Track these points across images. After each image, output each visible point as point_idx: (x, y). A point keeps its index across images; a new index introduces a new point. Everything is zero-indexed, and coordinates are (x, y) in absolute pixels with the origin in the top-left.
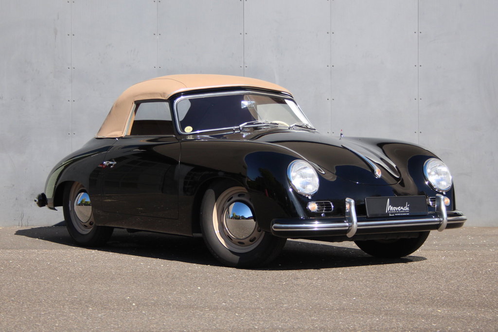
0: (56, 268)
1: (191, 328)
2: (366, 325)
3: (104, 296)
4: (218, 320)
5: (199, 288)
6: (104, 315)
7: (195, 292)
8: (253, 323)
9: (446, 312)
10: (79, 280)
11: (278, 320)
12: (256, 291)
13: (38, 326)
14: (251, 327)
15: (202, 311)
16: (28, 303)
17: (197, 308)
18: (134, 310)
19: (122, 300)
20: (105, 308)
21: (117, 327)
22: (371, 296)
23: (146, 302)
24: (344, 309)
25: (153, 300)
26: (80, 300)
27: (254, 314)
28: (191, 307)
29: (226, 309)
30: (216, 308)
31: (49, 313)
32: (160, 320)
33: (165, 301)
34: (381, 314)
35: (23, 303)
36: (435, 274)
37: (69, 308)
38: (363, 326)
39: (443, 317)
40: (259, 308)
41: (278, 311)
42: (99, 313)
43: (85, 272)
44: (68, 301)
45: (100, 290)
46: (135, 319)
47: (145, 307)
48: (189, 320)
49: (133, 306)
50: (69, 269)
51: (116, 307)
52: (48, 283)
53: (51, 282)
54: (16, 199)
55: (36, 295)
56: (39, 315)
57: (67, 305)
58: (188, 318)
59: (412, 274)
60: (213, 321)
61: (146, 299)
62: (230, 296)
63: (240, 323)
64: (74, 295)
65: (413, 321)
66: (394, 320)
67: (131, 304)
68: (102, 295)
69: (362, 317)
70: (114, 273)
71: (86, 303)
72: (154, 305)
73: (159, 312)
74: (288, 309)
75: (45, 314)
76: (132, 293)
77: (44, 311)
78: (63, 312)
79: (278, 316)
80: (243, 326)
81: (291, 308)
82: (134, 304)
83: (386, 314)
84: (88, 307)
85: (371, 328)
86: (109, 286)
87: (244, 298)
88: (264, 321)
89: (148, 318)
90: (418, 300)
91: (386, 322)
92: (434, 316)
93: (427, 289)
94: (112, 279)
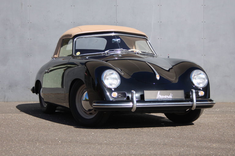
0: (21, 123)
1: (89, 154)
3: (45, 137)
4: (102, 150)
5: (93, 133)
6: (45, 147)
7: (91, 135)
8: (120, 151)
9: (218, 146)
10: (33, 129)
11: (133, 150)
12: (122, 135)
13: (11, 153)
14: (119, 154)
15: (94, 145)
16: (6, 141)
17: (92, 144)
18: (59, 145)
19: (54, 140)
20: (45, 144)
21: (51, 153)
22: (180, 138)
24: (166, 144)
25: (70, 140)
26: (33, 140)
27: (120, 147)
28: (89, 143)
29: (106, 144)
30: (101, 144)
31: (17, 146)
32: (73, 150)
33: (76, 140)
34: (184, 147)
36: (212, 126)
37: (27, 143)
38: (176, 153)
39: (216, 148)
40: (123, 144)
41: (133, 145)
42: (42, 146)
43: (36, 125)
44: (26, 140)
45: (43, 135)
46: (60, 150)
47: (66, 143)
48: (88, 150)
49: (59, 143)
50: (27, 124)
51: (50, 143)
52: (17, 131)
53: (18, 130)
54: (2, 88)
55: (10, 137)
56: (11, 147)
57: (26, 142)
58: (87, 149)
59: (200, 126)
60: (100, 150)
61: (66, 139)
62: (109, 138)
63: (114, 151)
64: (29, 137)
65: (201, 151)
66: (191, 150)
67: (58, 142)
69: (175, 148)
70: (50, 126)
71: (35, 141)
72: (70, 142)
73: (72, 146)
75: (15, 147)
76: (59, 136)
77: (14, 145)
78: (24, 146)
79: (133, 148)
80: (115, 153)
81: (139, 144)
82: (60, 142)
83: (187, 147)
84: (36, 143)
85: (180, 154)
86: (48, 132)
87: (115, 138)
88: (126, 150)
89: (67, 149)
90: (204, 140)
91: (187, 151)
92: (211, 148)
93: (208, 134)
94: (49, 129)
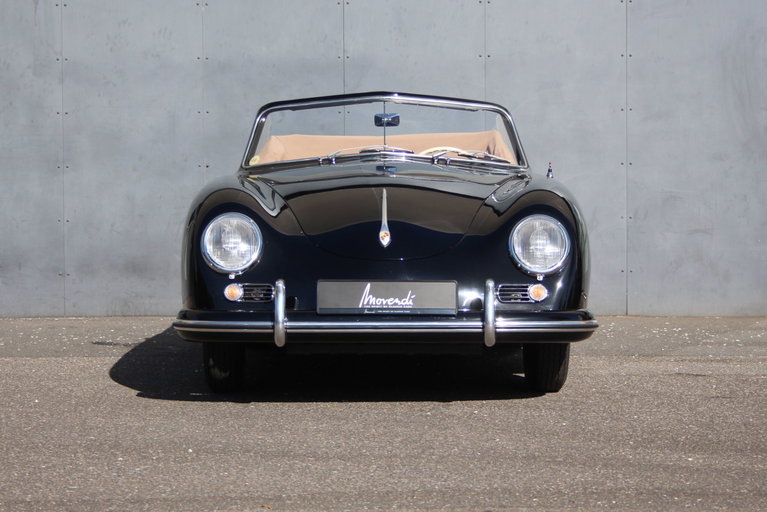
1: (292, 491)
2: (577, 484)
3: (139, 437)
4: (334, 477)
6: (145, 469)
8: (392, 481)
9: (701, 461)
11: (432, 477)
12: (385, 427)
13: (40, 488)
14: (390, 490)
15: (303, 461)
16: (17, 449)
17: (294, 457)
18: (192, 461)
19: (170, 444)
20: (145, 457)
21: (169, 489)
22: (574, 435)
23: (209, 446)
24: (534, 457)
25: (221, 443)
26: (101, 444)
27: (389, 466)
28: (284, 454)
30: (326, 457)
31: (54, 466)
32: (238, 478)
33: (240, 445)
34: (596, 465)
35: (8, 449)
36: (669, 396)
37: (85, 457)
38: (572, 485)
39: (698, 470)
40: (395, 456)
42: (136, 466)
44: (80, 445)
45: (130, 427)
46: (196, 477)
47: (210, 456)
48: (286, 477)
49: (190, 454)
50: (72, 391)
52: (43, 415)
55: (26, 436)
56: (37, 470)
57: (82, 452)
58: (283, 474)
59: (632, 396)
60: (325, 478)
61: (209, 443)
63: (371, 481)
64: (88, 435)
65: (650, 477)
66: (620, 476)
67: (186, 450)
68: (135, 436)
69: (567, 471)
71: (111, 448)
72: (223, 451)
73: (234, 464)
74: (444, 457)
75: (48, 467)
76: (184, 432)
77: (45, 463)
78: (76, 465)
79: (430, 469)
80: (376, 486)
81: (449, 455)
82: (190, 450)
83: (605, 466)
84: (115, 456)
85: (585, 489)
86: (144, 420)
87: (368, 438)
88: (409, 478)
89: (218, 475)
90: (653, 441)
91: (607, 478)
92: (683, 468)
93: (662, 422)
94: (146, 408)
